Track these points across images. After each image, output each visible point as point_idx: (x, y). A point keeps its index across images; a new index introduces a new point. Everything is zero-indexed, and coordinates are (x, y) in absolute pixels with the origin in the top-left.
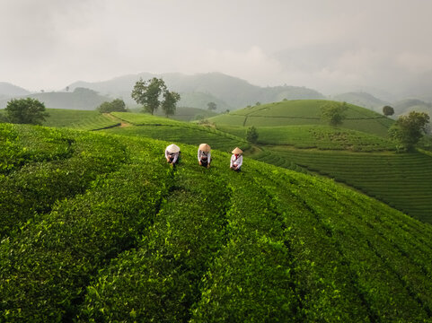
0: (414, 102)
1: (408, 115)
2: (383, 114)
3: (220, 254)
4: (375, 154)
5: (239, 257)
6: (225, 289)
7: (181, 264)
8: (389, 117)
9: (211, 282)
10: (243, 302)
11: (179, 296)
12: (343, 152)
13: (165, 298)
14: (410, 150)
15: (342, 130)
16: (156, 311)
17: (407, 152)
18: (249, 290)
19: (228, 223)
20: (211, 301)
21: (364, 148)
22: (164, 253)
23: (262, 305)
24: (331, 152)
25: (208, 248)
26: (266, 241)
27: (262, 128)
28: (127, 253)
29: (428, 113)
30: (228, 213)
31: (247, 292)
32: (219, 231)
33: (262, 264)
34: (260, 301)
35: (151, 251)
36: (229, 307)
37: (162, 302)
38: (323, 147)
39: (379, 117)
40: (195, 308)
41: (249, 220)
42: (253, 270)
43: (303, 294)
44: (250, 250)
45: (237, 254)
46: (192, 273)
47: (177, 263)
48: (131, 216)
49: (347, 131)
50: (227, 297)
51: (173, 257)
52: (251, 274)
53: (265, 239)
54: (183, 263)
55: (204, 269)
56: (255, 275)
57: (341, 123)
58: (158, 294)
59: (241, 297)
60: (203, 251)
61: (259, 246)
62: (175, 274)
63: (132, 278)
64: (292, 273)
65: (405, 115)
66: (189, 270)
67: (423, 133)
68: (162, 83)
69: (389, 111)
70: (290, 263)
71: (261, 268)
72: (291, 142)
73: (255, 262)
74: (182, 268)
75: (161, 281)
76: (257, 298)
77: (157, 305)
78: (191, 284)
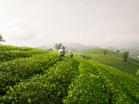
0: (124, 50)
1: (124, 52)
2: (117, 52)
3: (76, 78)
4: (116, 62)
5: (84, 80)
6: (79, 91)
7: (60, 81)
8: (118, 53)
9: (73, 88)
10: (88, 97)
11: (58, 93)
12: (107, 61)
13: (51, 94)
14: (125, 61)
15: (107, 55)
16: (45, 100)
17: (124, 61)
18: (89, 92)
19: (79, 70)
20: (73, 96)
21: (113, 60)
22: (54, 76)
23: (96, 99)
24: (104, 61)
25: (72, 76)
26: (93, 76)
27: (86, 55)
28: (38, 75)
29: (129, 51)
30: (79, 67)
31: (88, 93)
32: (76, 72)
33: (93, 83)
34: (95, 97)
35: (48, 75)
36: (81, 99)
37: (48, 96)
38: (102, 60)
39: (116, 53)
40: (65, 99)
41: (86, 69)
42: (90, 85)
43: (111, 95)
44: (88, 78)
45: (83, 79)
46: (65, 85)
47: (59, 80)
48: (44, 64)
49: (108, 56)
50: (80, 95)
51: (57, 78)
52: (89, 86)
53: (92, 75)
54: (61, 80)
55: (70, 83)
56: (91, 87)
57: (106, 54)
58: (47, 92)
59: (86, 95)
60: (70, 77)
61: (91, 77)
62: (57, 84)
63: (37, 84)
64: (105, 87)
65: (123, 52)
66: (63, 83)
67: (128, 56)
68: (62, 44)
69: (118, 51)
70: (103, 84)
71: (93, 84)
72: (94, 58)
73: (90, 82)
74: (61, 82)
75: (50, 86)
76: (93, 96)
77: (45, 97)
78: (63, 88)
